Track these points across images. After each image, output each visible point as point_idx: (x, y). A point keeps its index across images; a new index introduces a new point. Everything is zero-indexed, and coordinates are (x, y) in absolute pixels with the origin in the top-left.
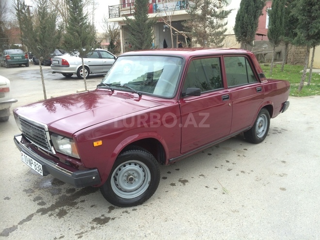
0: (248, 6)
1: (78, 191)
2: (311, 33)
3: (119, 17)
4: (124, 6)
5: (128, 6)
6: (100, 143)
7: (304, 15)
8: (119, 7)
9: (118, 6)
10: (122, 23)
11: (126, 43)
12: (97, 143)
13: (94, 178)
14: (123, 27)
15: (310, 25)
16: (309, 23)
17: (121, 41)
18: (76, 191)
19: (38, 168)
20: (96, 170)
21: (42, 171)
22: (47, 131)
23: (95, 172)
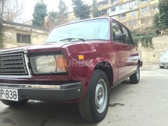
13: (79, 90)
19: (11, 94)
20: (80, 83)
21: (17, 97)
22: (25, 54)
23: (80, 84)
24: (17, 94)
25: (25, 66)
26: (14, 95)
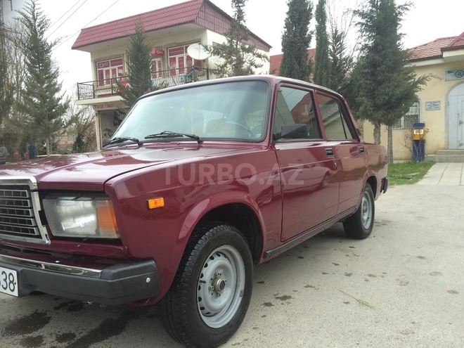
0: (291, 71)
1: (82, 335)
2: (379, 102)
3: (94, 97)
4: (102, 84)
5: (108, 83)
6: (160, 202)
7: (367, 79)
8: (93, 85)
9: (91, 83)
10: (98, 107)
11: (105, 135)
12: (155, 203)
13: (148, 280)
14: (99, 113)
15: (376, 92)
16: (374, 89)
17: (97, 133)
18: (78, 337)
19: (5, 280)
20: (152, 263)
21: (16, 286)
22: (34, 191)
23: (151, 265)
24: (16, 281)
25: (34, 217)
26: (11, 282)
